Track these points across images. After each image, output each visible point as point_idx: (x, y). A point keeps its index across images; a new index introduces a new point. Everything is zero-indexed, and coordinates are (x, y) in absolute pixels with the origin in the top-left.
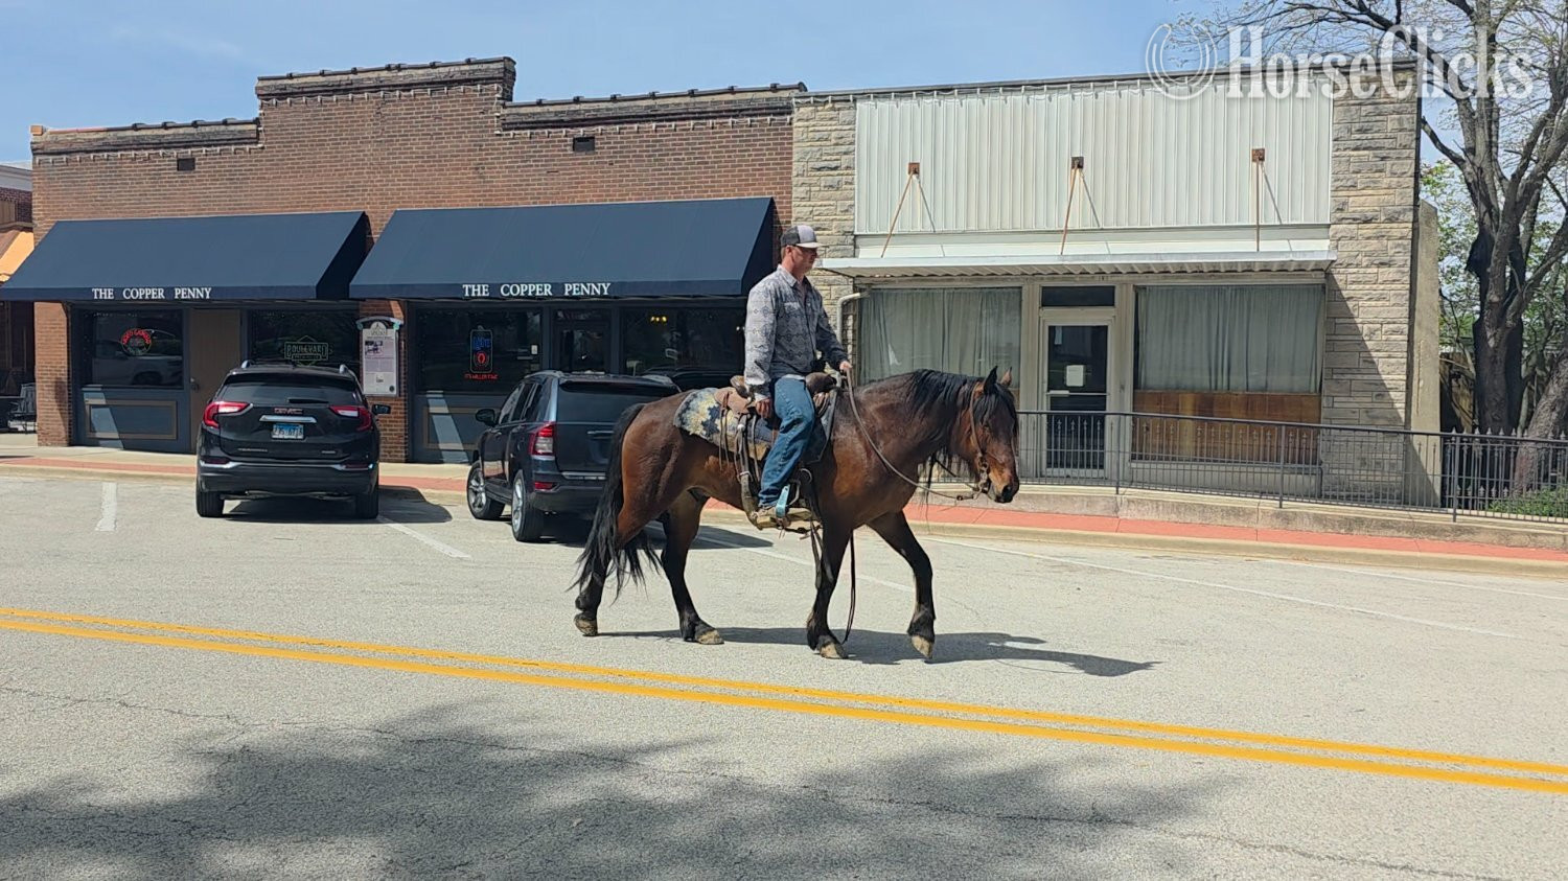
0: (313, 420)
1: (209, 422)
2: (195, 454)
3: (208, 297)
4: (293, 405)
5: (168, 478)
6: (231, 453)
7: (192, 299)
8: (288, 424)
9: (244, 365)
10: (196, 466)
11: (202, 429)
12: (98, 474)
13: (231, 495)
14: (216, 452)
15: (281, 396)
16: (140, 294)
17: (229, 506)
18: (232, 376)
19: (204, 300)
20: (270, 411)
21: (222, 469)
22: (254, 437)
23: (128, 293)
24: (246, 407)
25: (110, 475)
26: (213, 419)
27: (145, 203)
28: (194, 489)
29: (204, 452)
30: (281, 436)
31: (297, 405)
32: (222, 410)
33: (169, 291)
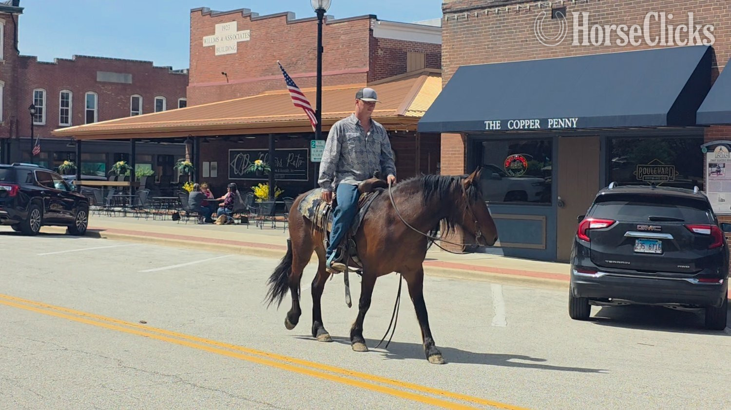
0: (670, 237)
1: (582, 236)
2: (569, 263)
3: (575, 126)
4: (653, 223)
5: (540, 283)
6: (599, 263)
7: (562, 129)
8: (648, 239)
9: (611, 185)
10: (569, 274)
11: (576, 241)
12: (486, 277)
13: (597, 301)
14: (587, 263)
15: (642, 214)
16: (520, 125)
17: (595, 310)
18: (601, 196)
19: (572, 128)
20: (633, 228)
21: (591, 277)
22: (619, 250)
23: (512, 125)
24: (613, 223)
25: (495, 278)
26: (585, 234)
27: (526, 48)
28: (568, 294)
29: (577, 263)
30: (642, 251)
31: (657, 223)
32: (592, 226)
33: (544, 122)
